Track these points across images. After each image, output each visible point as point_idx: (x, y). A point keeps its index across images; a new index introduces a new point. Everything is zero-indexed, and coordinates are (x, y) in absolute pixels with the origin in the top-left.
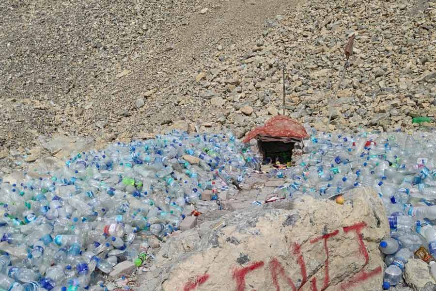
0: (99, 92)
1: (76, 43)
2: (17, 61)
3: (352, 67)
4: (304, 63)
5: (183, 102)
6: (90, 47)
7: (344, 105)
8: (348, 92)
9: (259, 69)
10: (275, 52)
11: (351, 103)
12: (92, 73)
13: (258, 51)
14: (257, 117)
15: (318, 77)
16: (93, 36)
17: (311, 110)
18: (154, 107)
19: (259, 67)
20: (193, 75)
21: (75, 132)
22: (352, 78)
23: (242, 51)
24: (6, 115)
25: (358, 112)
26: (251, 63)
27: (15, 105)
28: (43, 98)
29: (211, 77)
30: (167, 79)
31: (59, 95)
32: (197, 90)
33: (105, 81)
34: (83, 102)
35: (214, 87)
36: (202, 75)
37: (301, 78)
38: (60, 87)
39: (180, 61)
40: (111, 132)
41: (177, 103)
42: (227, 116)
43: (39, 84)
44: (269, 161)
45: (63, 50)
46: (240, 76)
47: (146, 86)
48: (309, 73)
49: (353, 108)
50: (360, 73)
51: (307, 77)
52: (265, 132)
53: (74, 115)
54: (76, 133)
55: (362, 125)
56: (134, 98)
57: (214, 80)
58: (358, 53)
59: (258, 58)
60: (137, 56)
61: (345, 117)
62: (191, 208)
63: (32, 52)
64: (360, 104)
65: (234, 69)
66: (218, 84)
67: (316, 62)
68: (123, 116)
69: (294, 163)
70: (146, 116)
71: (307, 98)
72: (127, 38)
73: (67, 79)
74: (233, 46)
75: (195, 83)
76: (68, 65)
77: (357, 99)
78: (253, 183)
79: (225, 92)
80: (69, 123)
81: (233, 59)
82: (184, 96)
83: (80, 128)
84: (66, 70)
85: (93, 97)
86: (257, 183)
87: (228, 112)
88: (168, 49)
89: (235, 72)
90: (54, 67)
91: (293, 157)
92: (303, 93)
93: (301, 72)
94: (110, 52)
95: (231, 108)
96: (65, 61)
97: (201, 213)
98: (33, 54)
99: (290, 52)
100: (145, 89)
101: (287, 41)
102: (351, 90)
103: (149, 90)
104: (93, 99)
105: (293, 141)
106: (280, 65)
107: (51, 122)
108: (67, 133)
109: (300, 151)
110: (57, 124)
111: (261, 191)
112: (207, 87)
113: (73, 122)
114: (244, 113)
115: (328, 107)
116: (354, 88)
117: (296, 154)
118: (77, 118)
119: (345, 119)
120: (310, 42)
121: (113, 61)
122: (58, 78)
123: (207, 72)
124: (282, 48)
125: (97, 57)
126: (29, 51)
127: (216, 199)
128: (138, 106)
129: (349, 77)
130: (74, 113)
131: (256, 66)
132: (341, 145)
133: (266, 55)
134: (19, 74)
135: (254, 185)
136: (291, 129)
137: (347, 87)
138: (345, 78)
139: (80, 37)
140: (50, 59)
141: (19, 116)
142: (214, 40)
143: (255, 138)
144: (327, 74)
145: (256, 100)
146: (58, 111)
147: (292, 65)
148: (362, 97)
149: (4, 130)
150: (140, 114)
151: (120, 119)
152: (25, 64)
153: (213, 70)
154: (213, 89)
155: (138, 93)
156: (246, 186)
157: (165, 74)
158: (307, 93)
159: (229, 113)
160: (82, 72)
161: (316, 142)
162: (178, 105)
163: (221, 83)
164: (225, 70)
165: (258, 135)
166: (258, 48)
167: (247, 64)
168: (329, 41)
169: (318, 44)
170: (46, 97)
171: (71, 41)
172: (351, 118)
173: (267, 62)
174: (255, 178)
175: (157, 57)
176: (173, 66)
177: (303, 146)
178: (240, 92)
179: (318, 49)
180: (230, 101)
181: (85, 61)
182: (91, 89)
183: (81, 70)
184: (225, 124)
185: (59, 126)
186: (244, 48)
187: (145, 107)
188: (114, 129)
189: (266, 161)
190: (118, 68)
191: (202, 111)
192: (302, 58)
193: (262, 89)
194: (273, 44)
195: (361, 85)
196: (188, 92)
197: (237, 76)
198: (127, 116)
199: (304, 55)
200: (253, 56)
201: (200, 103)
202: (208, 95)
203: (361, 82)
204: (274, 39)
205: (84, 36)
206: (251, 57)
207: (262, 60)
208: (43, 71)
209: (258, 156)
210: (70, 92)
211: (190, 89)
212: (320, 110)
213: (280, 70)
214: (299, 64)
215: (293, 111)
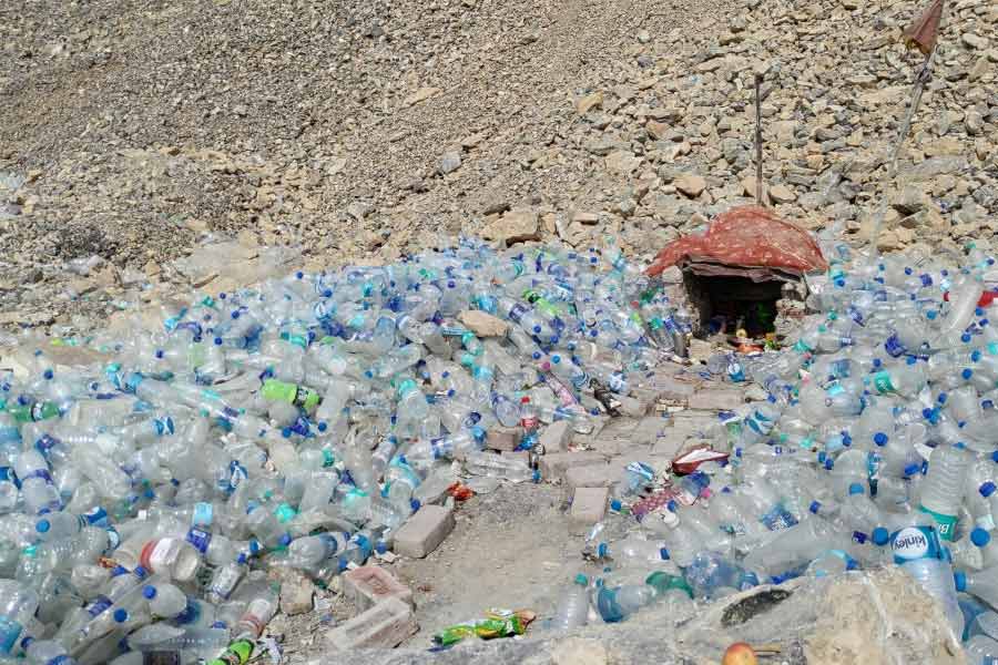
0: (363, 135)
1: (327, 27)
2: (198, 65)
3: (965, 82)
4: (844, 71)
5: (541, 161)
6: (358, 36)
7: (940, 177)
8: (952, 143)
9: (730, 86)
10: (774, 45)
11: (960, 172)
12: (354, 92)
13: (732, 44)
14: (714, 202)
15: (877, 105)
16: (367, 11)
17: (853, 188)
18: (478, 173)
19: (731, 81)
20: (573, 101)
21: (298, 226)
22: (964, 108)
23: (696, 44)
24: (149, 184)
25: (977, 196)
26: (712, 71)
27: (172, 163)
28: (241, 146)
29: (614, 104)
30: (517, 108)
31: (279, 141)
32: (578, 135)
33: (379, 112)
34: (328, 158)
35: (620, 127)
36: (594, 98)
37: (834, 107)
38: (282, 123)
39: (549, 66)
40: (379, 228)
41: (527, 165)
42: (639, 197)
43: (237, 117)
44: (717, 327)
45: (298, 43)
46: (683, 101)
47: (469, 124)
48: (854, 95)
49: (964, 185)
50: (984, 96)
51: (849, 105)
52: (705, 249)
53: (302, 186)
54: (301, 230)
55: (988, 231)
56: (440, 150)
57: (620, 111)
58: (980, 46)
59: (730, 58)
60: (455, 55)
61: (941, 210)
62: (451, 473)
63: (232, 46)
64: (982, 175)
65: (672, 85)
66: (628, 119)
67: (872, 68)
68: (410, 191)
69: (781, 338)
70: (458, 191)
71: (845, 157)
72: (439, 16)
73: (300, 105)
74: (675, 34)
75: (575, 117)
76: (306, 74)
77: (977, 163)
78: (656, 394)
79: (642, 140)
80: (289, 205)
81: (672, 61)
82: (545, 148)
83: (312, 217)
84: (300, 86)
85: (350, 147)
86: (666, 396)
87: (643, 187)
88: (526, 39)
89: (673, 91)
90: (275, 79)
91: (778, 321)
92: (837, 143)
93: (834, 91)
94: (399, 46)
95: (653, 179)
96: (299, 66)
97: (475, 493)
98: (235, 50)
99: (810, 46)
100: (466, 131)
101: (805, 20)
102: (960, 139)
103: (476, 132)
104: (348, 151)
105: (779, 278)
106: (782, 77)
107: (246, 203)
108: (279, 228)
109: (799, 306)
110: (260, 207)
111: (671, 424)
112: (602, 128)
113: (296, 202)
114: (684, 193)
115: (898, 181)
116: (969, 134)
117: (788, 313)
118: (307, 195)
119: (943, 213)
120: (861, 20)
121: (403, 68)
122: (281, 103)
123: (606, 92)
124: (790, 37)
125: (369, 58)
126: (226, 44)
127: (528, 449)
128: (445, 168)
129: (957, 107)
130: (302, 183)
131: (726, 79)
132: (913, 298)
133: (751, 52)
134: (200, 94)
135: (656, 401)
136: (776, 245)
137: (949, 131)
138: (947, 109)
139: (338, 14)
140: (269, 60)
141: (173, 187)
142: (632, 19)
143: (676, 264)
144: (901, 99)
145: (716, 160)
146: (267, 178)
147: (812, 76)
148: (988, 157)
149: (120, 222)
150: (446, 188)
151: (403, 198)
152: (216, 72)
153: (619, 88)
154: (616, 132)
155: (449, 138)
156: (631, 405)
157: (514, 96)
158: (847, 145)
159: (647, 191)
160: (333, 90)
161: (841, 284)
162: (528, 168)
163: (636, 119)
164: (650, 87)
165: (687, 257)
166: (733, 36)
167: (703, 73)
168: (909, 19)
169: (880, 26)
170: (248, 144)
171: (319, 23)
172: (957, 213)
173: (750, 69)
174: (666, 381)
175: (499, 59)
176: (535, 79)
177: (808, 293)
178: (678, 140)
179: (879, 37)
180: (651, 161)
181: (345, 66)
182: (349, 130)
183: (332, 86)
184: (633, 218)
185: (264, 212)
186: (699, 37)
187: (460, 171)
188: (387, 221)
189: (707, 327)
190: (411, 84)
191: (582, 184)
192: (838, 59)
193: (733, 132)
194: (770, 25)
195: (988, 127)
196: (558, 139)
197: (675, 102)
198: (419, 192)
199: (846, 52)
200: (717, 56)
201: (580, 164)
202: (601, 146)
203: (986, 119)
204: (774, 15)
205: (347, 12)
206: (714, 57)
207: (741, 64)
208: (250, 87)
209: (683, 314)
210: (303, 136)
211: (563, 130)
212: (878, 188)
213: (782, 87)
214: (830, 74)
215: (808, 188)
